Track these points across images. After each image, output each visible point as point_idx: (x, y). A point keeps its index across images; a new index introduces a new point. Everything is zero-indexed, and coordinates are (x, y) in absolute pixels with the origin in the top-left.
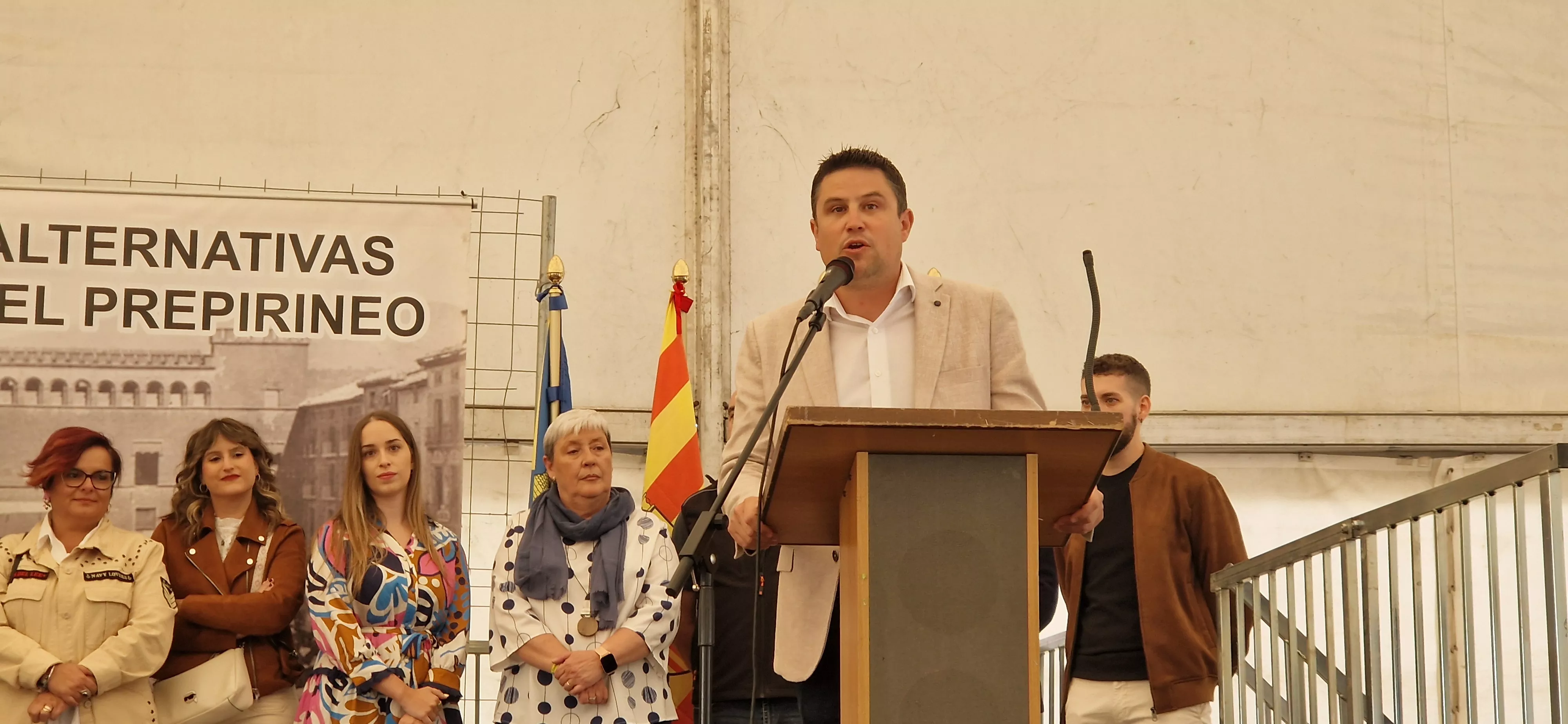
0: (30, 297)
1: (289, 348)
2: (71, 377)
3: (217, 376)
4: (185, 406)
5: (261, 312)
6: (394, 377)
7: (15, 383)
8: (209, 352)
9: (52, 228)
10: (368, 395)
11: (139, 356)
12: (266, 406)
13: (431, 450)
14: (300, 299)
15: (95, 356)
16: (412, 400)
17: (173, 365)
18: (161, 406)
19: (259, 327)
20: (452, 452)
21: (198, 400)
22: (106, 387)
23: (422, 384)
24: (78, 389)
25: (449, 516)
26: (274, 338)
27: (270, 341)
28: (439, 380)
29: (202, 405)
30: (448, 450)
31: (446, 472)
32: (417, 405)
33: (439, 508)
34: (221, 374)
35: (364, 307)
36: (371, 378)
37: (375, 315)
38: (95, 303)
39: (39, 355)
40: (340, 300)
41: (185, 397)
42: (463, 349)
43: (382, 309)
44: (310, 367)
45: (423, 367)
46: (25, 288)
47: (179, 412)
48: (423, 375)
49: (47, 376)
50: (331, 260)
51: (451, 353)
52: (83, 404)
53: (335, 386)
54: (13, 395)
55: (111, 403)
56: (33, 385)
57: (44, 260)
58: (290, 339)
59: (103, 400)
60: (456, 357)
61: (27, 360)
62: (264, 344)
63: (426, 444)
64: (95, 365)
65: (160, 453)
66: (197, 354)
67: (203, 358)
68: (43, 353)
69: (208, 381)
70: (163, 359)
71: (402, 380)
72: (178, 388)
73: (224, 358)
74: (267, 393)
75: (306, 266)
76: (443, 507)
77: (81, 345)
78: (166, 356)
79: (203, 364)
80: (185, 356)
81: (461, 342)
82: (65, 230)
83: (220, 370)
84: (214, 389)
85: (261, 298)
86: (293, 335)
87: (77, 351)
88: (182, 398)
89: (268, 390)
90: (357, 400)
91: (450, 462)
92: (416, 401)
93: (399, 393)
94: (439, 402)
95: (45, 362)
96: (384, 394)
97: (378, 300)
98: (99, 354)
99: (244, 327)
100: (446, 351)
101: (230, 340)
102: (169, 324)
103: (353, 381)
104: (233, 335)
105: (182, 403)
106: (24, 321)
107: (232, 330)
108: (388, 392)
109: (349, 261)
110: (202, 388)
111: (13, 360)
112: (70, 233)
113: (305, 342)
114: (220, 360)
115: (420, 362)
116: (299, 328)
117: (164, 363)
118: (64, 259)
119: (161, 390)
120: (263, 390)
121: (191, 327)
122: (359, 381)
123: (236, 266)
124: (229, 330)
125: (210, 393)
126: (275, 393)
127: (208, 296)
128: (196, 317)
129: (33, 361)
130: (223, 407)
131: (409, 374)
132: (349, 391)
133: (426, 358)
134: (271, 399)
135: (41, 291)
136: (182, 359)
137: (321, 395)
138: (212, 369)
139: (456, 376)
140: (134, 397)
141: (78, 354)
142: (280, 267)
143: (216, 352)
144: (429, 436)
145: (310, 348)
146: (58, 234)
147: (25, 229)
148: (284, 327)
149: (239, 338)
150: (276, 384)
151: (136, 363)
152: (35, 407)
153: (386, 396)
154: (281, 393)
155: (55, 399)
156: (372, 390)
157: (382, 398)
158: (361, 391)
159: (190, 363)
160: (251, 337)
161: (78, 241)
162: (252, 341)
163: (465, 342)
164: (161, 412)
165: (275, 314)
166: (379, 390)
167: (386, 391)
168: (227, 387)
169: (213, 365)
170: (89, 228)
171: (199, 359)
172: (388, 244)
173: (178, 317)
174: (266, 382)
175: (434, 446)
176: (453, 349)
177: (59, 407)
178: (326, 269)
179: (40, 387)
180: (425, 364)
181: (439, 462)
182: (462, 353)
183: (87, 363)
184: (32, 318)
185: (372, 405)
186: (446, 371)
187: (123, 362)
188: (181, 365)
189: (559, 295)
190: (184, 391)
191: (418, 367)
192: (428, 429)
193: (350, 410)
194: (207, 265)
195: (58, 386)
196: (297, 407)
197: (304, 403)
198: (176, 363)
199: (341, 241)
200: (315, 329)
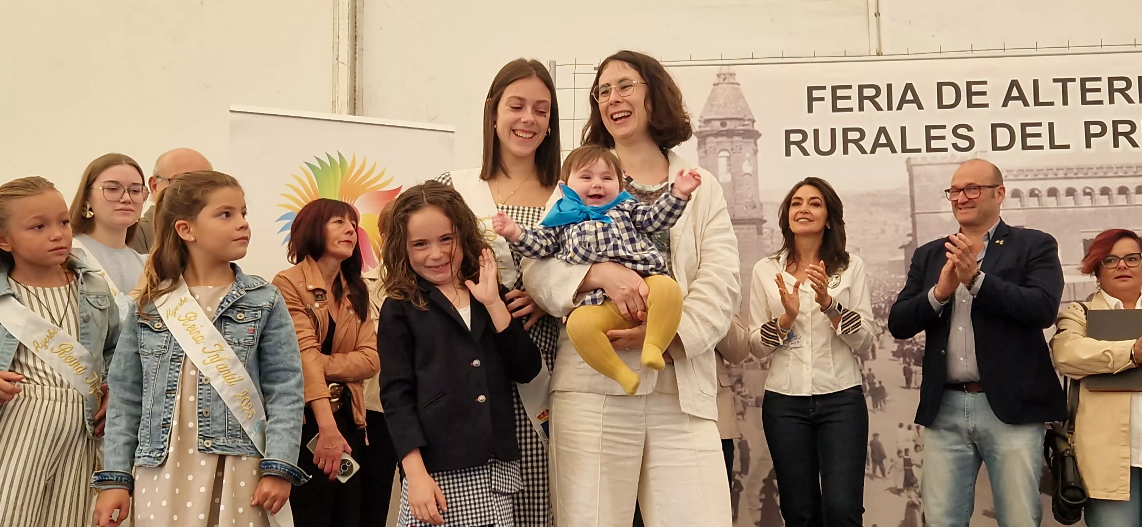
0: (1044, 130)
2: (1079, 185)
7: (1040, 192)
9: (1055, 80)
11: (1127, 167)
15: (1095, 170)
22: (1105, 191)
24: (1086, 194)
38: (1092, 132)
39: (1055, 170)
46: (1039, 124)
49: (1062, 186)
52: (1090, 205)
54: (1039, 200)
55: (1110, 203)
56: (1053, 192)
57: (1052, 104)
59: (1104, 200)
61: (1046, 175)
64: (1096, 176)
68: (1058, 169)
77: (1085, 162)
82: (1064, 82)
87: (1082, 167)
95: (1059, 176)
98: (1097, 168)
106: (1041, 147)
111: (1036, 175)
112: (1069, 84)
118: (1065, 102)
129: (1050, 176)
135: (1051, 125)
140: (1127, 197)
141: (1083, 169)
146: (1060, 84)
147: (1036, 82)
151: (1126, 173)
152: (1056, 208)
155: (1069, 201)
161: (1074, 89)
170: (1081, 79)
177: (1073, 207)
179: (1058, 194)
183: (1089, 175)
184: (1047, 145)
187: (1116, 173)
195: (1070, 192)
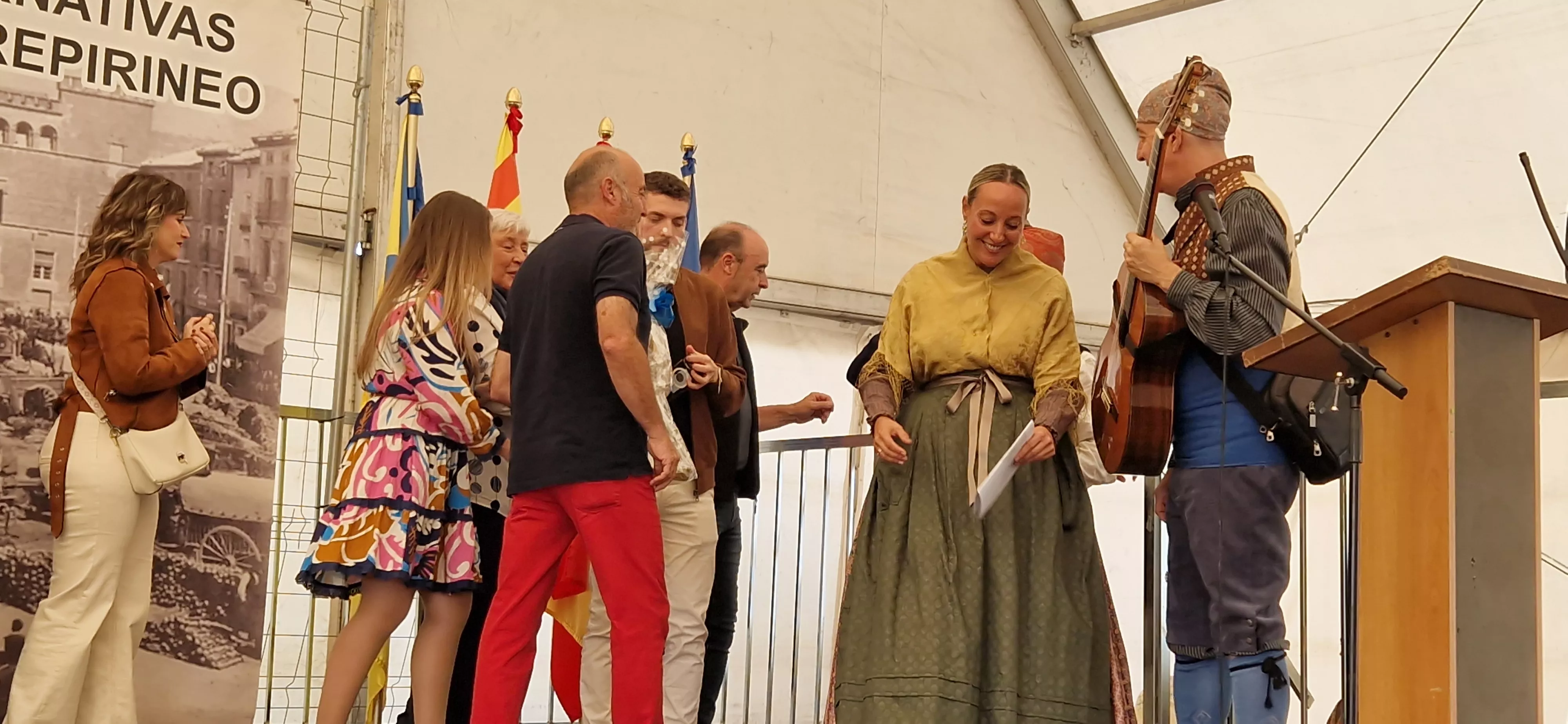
1: (137, 106)
3: (64, 123)
4: (30, 148)
5: (109, 68)
6: (231, 151)
8: (56, 98)
10: (207, 164)
12: (111, 160)
13: (261, 224)
14: (148, 60)
16: (246, 175)
17: (20, 105)
18: (5, 144)
19: (107, 81)
20: (280, 229)
21: (44, 144)
23: (255, 161)
25: (275, 288)
26: (122, 94)
27: (117, 97)
28: (270, 159)
29: (48, 149)
30: (276, 226)
31: (274, 246)
32: (249, 180)
33: (266, 280)
34: (68, 121)
35: (205, 79)
36: (210, 148)
37: (216, 89)
40: (184, 68)
41: (30, 139)
42: (294, 135)
43: (223, 83)
44: (154, 128)
45: (257, 146)
47: (24, 152)
48: (257, 153)
50: (177, 29)
51: (282, 136)
53: (177, 150)
58: (136, 98)
60: (286, 141)
62: (111, 99)
63: (257, 218)
65: (4, 191)
66: (45, 97)
67: (50, 103)
69: (55, 127)
70: (10, 96)
71: (238, 155)
72: (23, 128)
73: (71, 106)
74: (112, 147)
75: (154, 30)
76: (269, 278)
78: (12, 94)
79: (50, 108)
80: (32, 98)
81: (292, 127)
83: (67, 117)
84: (60, 134)
85: (110, 53)
86: (139, 93)
88: (27, 138)
89: (114, 144)
90: (196, 166)
91: (279, 237)
92: (249, 176)
93: (234, 166)
94: (270, 180)
96: (221, 166)
97: (218, 75)
99: (91, 78)
100: (278, 134)
101: (78, 90)
102: (18, 63)
103: (193, 148)
104: (81, 85)
105: (28, 145)
107: (80, 79)
108: (225, 164)
109: (194, 31)
110: (48, 132)
113: (150, 103)
114: (67, 106)
115: (255, 140)
116: (146, 89)
117: (10, 101)
119: (6, 128)
120: (109, 143)
121: (40, 69)
122: (199, 149)
123: (86, 17)
124: (76, 79)
125: (56, 138)
126: (120, 148)
127: (58, 42)
128: (45, 60)
130: (69, 154)
131: (244, 150)
132: (189, 158)
133: (260, 137)
134: (115, 153)
136: (29, 100)
137: (162, 157)
138: (60, 115)
139: (286, 158)
142: (128, 26)
143: (63, 99)
144: (259, 211)
145: (154, 109)
148: (131, 86)
149: (86, 88)
150: (120, 140)
153: (223, 168)
154: (126, 149)
156: (211, 159)
157: (219, 168)
158: (200, 159)
159: (37, 105)
160: (99, 90)
162: (99, 94)
163: (296, 128)
164: (7, 149)
165: (122, 71)
166: (217, 160)
167: (223, 162)
168: (73, 135)
169: (59, 112)
171: (46, 102)
172: (231, 24)
173: (26, 57)
174: (112, 136)
175: (263, 221)
176: (284, 134)
178: (172, 36)
180: (259, 143)
181: (268, 236)
182: (293, 138)
185: (210, 174)
186: (278, 152)
188: (28, 106)
189: (417, 101)
190: (30, 132)
191: (253, 145)
192: (259, 204)
193: (190, 176)
194: (58, 11)
196: (139, 166)
197: (146, 163)
198: (23, 103)
199: (187, 11)
200: (160, 92)
